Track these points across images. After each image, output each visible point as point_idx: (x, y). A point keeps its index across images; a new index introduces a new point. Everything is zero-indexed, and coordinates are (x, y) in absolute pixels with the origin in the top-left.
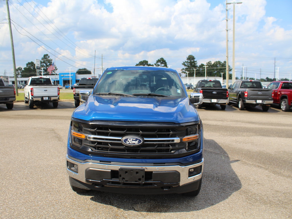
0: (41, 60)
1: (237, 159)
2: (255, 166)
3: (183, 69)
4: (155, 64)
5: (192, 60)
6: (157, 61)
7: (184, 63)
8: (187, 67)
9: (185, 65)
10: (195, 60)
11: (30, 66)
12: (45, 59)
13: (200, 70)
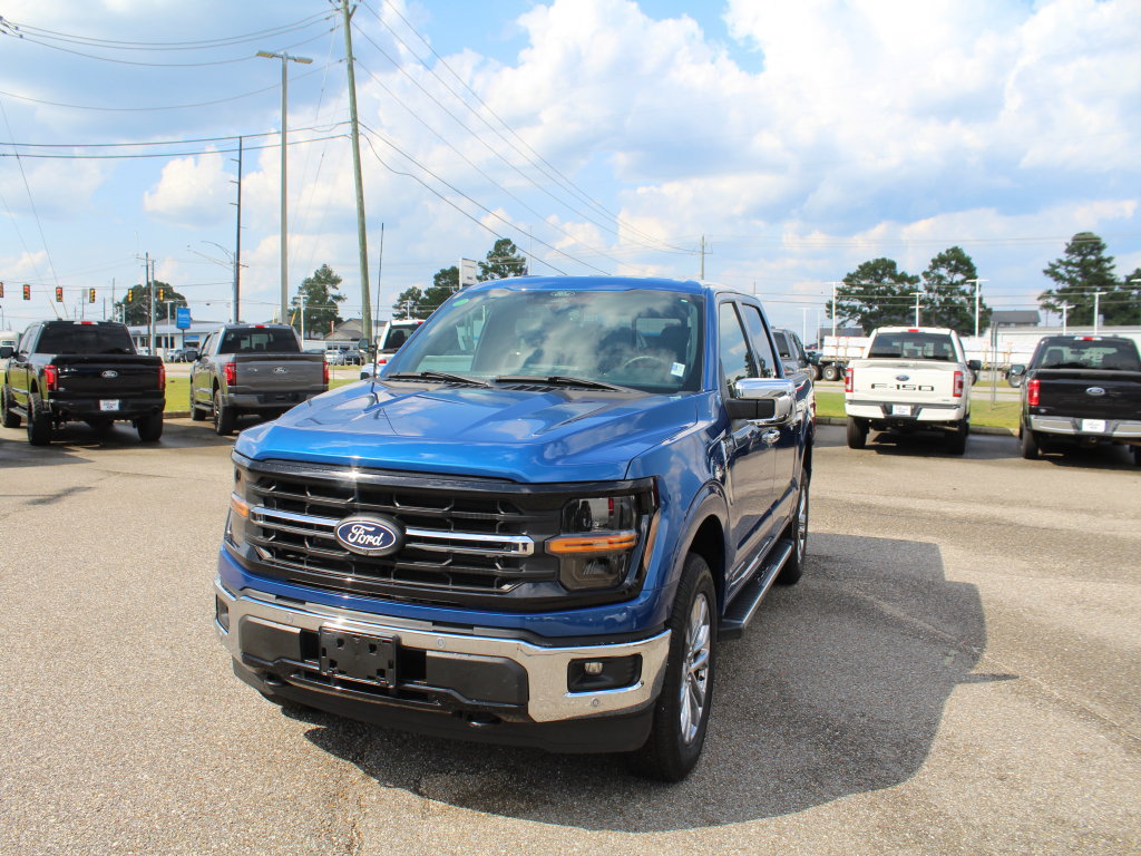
0: (485, 260)
1: (1010, 670)
2: (1066, 707)
3: (1050, 292)
4: (926, 275)
5: (1091, 253)
6: (933, 261)
7: (1054, 267)
8: (1067, 285)
9: (1058, 278)
10: (1105, 254)
11: (445, 284)
12: (499, 256)
13: (1130, 295)
